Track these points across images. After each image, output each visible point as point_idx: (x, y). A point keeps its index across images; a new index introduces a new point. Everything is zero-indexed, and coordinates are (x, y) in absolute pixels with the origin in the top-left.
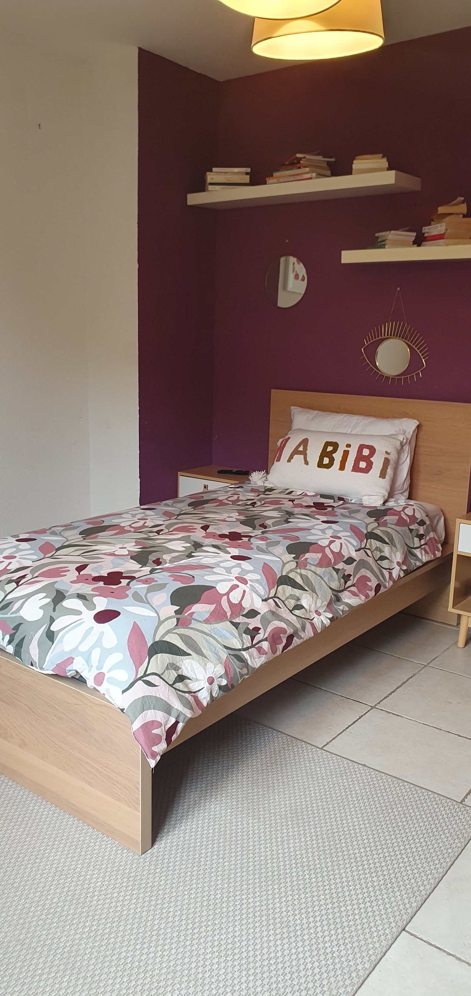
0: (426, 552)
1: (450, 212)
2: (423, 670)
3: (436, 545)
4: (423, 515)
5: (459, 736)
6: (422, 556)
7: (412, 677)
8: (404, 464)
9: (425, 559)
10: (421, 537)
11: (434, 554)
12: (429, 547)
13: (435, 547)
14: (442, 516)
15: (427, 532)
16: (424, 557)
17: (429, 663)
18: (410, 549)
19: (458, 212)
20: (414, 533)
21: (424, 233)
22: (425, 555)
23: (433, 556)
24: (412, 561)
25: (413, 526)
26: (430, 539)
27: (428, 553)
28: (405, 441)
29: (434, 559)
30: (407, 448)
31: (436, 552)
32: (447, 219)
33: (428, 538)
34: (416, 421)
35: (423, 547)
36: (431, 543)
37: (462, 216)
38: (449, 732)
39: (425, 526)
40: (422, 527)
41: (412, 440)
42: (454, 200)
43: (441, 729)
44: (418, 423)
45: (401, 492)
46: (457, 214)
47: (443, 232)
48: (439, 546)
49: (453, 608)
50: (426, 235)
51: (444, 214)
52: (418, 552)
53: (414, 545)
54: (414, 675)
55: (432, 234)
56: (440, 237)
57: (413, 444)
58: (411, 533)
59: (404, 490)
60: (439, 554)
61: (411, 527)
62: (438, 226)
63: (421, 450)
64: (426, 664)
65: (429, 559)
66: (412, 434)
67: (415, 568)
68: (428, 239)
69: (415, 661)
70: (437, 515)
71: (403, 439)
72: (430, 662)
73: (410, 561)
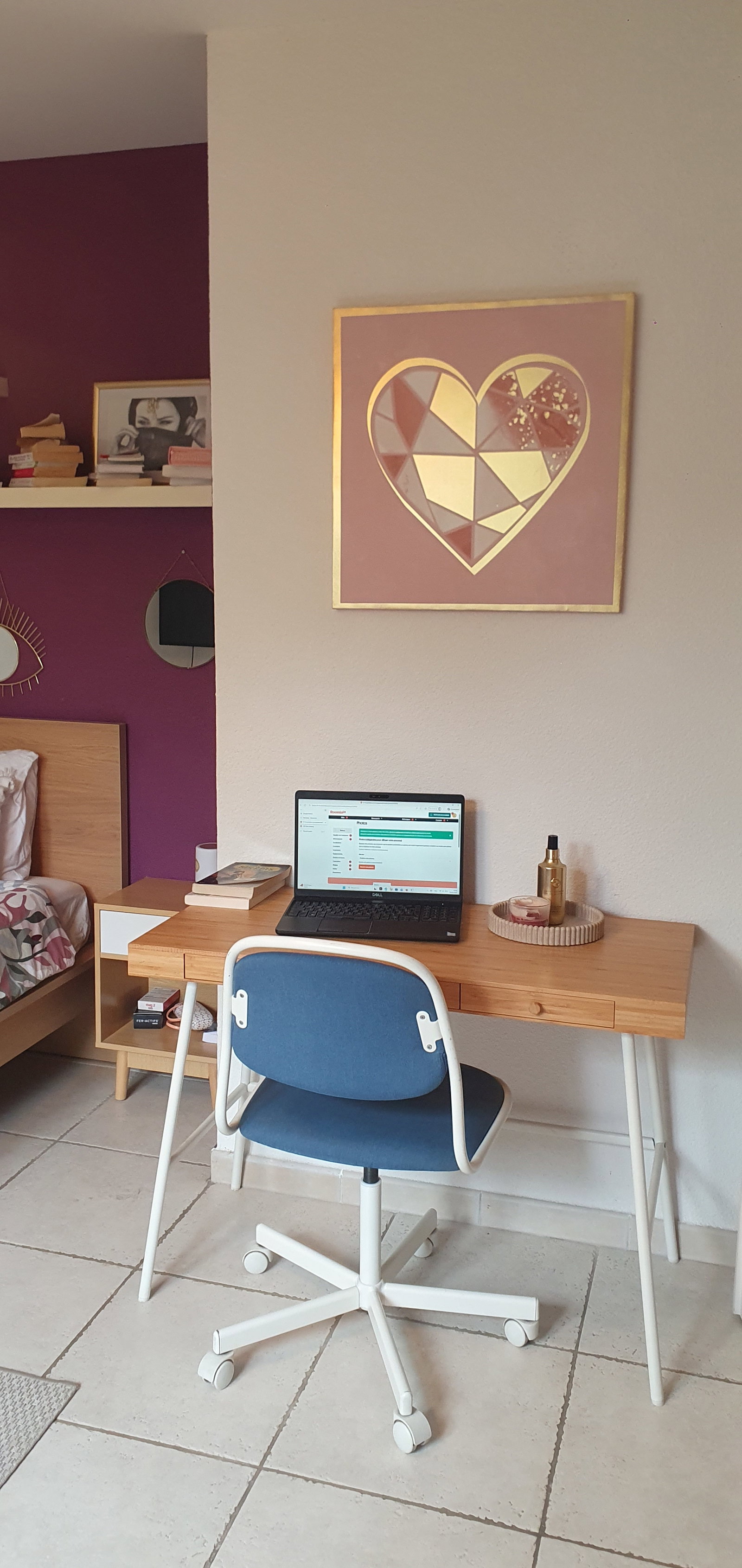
0: (44, 962)
1: (41, 436)
2: (49, 1150)
3: (65, 949)
4: (40, 903)
5: (75, 1256)
6: (36, 970)
7: (27, 1166)
8: (17, 822)
9: (41, 974)
10: (33, 940)
11: (61, 964)
12: (51, 955)
13: (63, 951)
14: (84, 898)
15: (48, 930)
16: (40, 972)
17: (62, 1137)
18: (11, 963)
19: (54, 435)
20: (22, 936)
21: (11, 465)
22: (42, 969)
23: (58, 967)
24: (17, 982)
25: (20, 924)
26: (53, 940)
27: (49, 964)
28: (12, 787)
29: (61, 971)
30: (19, 797)
31: (65, 959)
32: (35, 447)
33: (49, 940)
34: (33, 754)
35: (38, 955)
36: (57, 949)
37: (59, 441)
38: (60, 1253)
39: (43, 922)
40: (37, 924)
41: (29, 784)
42: (44, 418)
43: (48, 1251)
44: (36, 757)
45: (15, 867)
46: (52, 439)
47: (32, 466)
48: (72, 949)
49: (102, 1041)
50: (14, 468)
51: (31, 438)
52: (28, 967)
53: (21, 955)
54: (33, 1161)
55: (21, 467)
56: (28, 473)
57: (33, 789)
58: (16, 937)
59: (20, 863)
60: (69, 962)
61: (15, 928)
62: (25, 456)
63: (47, 798)
64: (56, 1139)
65: (51, 973)
66: (26, 774)
67: (22, 993)
68: (16, 473)
69: (40, 1137)
70: (73, 898)
71: (10, 784)
72: (65, 1134)
73: (13, 983)
